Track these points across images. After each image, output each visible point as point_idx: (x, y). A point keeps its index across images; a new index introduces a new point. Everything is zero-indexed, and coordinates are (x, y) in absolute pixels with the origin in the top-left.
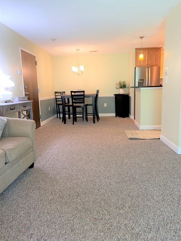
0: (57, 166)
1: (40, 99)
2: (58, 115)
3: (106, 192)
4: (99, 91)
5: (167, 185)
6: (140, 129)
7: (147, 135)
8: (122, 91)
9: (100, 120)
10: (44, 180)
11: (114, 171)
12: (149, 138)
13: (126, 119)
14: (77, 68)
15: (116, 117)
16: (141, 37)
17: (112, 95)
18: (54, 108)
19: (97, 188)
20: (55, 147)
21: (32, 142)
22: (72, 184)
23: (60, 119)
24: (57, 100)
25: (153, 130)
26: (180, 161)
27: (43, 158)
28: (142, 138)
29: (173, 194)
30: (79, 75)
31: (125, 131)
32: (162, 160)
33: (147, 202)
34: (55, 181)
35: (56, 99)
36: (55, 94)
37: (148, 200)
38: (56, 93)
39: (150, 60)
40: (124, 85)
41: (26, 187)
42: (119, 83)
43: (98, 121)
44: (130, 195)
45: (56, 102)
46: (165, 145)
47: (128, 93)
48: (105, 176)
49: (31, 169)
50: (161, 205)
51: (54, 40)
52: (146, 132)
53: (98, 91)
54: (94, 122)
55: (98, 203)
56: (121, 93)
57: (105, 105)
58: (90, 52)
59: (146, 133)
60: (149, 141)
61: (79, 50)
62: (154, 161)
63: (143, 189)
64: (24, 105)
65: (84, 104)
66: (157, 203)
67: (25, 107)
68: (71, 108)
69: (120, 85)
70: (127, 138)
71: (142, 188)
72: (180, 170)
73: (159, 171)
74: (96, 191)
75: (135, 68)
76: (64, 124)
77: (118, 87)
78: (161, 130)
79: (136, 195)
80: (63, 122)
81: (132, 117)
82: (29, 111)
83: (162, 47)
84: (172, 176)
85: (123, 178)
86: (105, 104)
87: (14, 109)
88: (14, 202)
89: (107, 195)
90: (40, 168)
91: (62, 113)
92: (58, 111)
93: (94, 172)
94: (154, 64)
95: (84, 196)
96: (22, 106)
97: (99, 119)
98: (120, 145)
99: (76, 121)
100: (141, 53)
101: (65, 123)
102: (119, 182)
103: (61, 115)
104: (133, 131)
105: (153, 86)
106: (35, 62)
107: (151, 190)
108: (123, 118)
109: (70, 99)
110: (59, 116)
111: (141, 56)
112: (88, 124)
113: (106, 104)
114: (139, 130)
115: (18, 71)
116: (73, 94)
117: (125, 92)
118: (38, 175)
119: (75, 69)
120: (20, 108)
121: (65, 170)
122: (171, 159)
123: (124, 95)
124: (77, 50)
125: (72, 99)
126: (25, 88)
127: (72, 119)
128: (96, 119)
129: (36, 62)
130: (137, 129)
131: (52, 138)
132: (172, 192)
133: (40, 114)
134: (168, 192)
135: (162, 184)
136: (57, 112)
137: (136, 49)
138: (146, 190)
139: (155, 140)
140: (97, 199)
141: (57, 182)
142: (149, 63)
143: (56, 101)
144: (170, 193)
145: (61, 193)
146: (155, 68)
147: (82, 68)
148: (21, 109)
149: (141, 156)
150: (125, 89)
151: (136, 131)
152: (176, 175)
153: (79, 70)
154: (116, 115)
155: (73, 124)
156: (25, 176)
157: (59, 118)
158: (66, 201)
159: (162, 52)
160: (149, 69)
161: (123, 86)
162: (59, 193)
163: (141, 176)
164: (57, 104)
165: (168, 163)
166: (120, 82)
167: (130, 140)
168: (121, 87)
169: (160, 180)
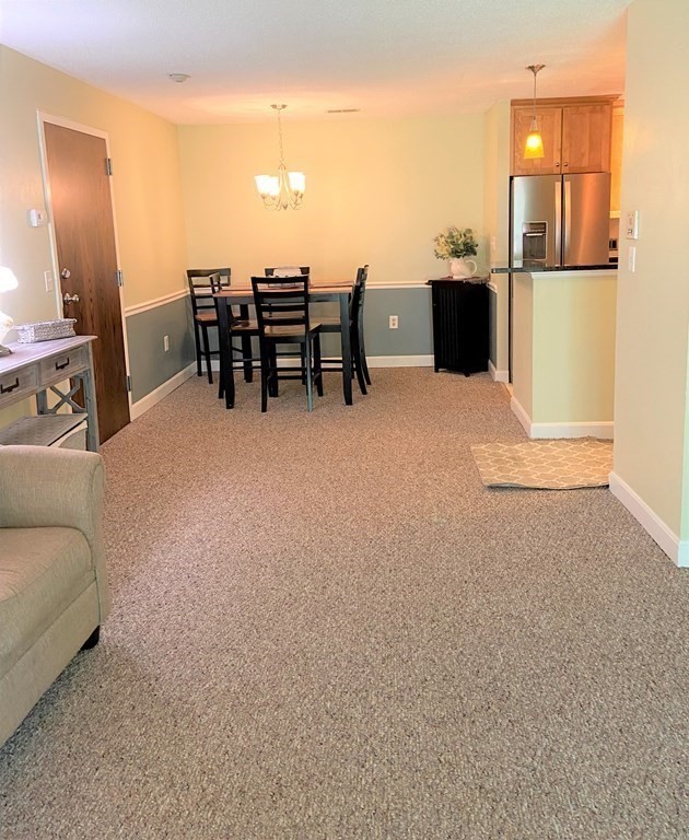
0: (195, 635)
1: (128, 310)
2: (204, 363)
3: (393, 772)
4: (369, 272)
5: (634, 728)
6: (533, 436)
7: (559, 464)
8: (459, 270)
9: (373, 385)
10: (139, 711)
11: (425, 659)
12: (565, 485)
13: (474, 381)
14: (275, 179)
15: (437, 371)
16: (532, 68)
17: (420, 282)
18: (187, 334)
19: (355, 752)
20: (188, 533)
21: (90, 547)
22: (253, 734)
23: (211, 382)
24: (199, 303)
25: (582, 440)
26: (686, 603)
27: (138, 596)
28: (538, 485)
29: (654, 777)
30: (285, 208)
31: (473, 448)
32: (614, 597)
33: (553, 819)
34: (184, 715)
35: (194, 298)
36: (190, 282)
37: (558, 810)
38: (191, 274)
39: (571, 145)
40: (465, 244)
41: (66, 748)
42: (447, 234)
43: (364, 392)
44: (487, 786)
45: (195, 313)
46: (627, 520)
47: (483, 276)
48: (388, 690)
49: (89, 654)
50: (604, 832)
51: (181, 78)
52: (556, 451)
53: (362, 273)
54: (349, 402)
55: (359, 831)
56: (456, 278)
57: (394, 322)
58: (330, 112)
59: (554, 457)
60: (565, 495)
61: (284, 106)
62: (584, 605)
63: (539, 753)
64: (59, 362)
65: (307, 327)
66: (592, 822)
67: (62, 367)
68: (255, 340)
69: (453, 243)
70: (480, 481)
71: (535, 750)
72: (686, 653)
73: (603, 656)
74: (352, 767)
75: (511, 178)
76: (228, 407)
77: (444, 250)
78: (612, 441)
79: (511, 787)
80: (221, 396)
81: (499, 373)
82: (81, 380)
83: (616, 97)
84: (652, 685)
85: (461, 698)
86: (391, 317)
87: (17, 385)
88: (20, 826)
89: (393, 787)
90: (123, 648)
91: (218, 356)
92: (202, 349)
93: (344, 664)
94: (585, 163)
95: (302, 798)
96: (49, 367)
97: (369, 383)
98: (449, 519)
99: (275, 394)
100: (533, 132)
101: (230, 404)
102: (443, 721)
103: (216, 365)
104: (503, 449)
105: (580, 264)
106: (102, 164)
107: (570, 759)
108: (463, 377)
109: (252, 309)
110: (204, 369)
111: (534, 143)
112: (324, 410)
113: (396, 317)
114: (528, 439)
115: (33, 212)
116: (262, 287)
117: (472, 269)
118: (115, 686)
119: (268, 185)
120: (43, 375)
121: (227, 658)
122: (652, 591)
123: (468, 283)
124: (274, 106)
125: (259, 310)
126: (63, 278)
127: (257, 384)
128: (355, 383)
129: (107, 162)
130: (520, 433)
131: (175, 486)
132: (650, 764)
133: (128, 374)
134: (633, 765)
135: (613, 724)
136: (199, 353)
137: (514, 103)
138: (549, 757)
139: (588, 492)
140: (353, 813)
141: (191, 725)
142: (566, 159)
143: (195, 308)
144: (643, 773)
145: (210, 781)
146: (590, 181)
147: (297, 181)
148: (44, 381)
149: (534, 577)
150: (471, 259)
151: (516, 447)
152: (667, 675)
153: (283, 188)
154: (438, 365)
155: (264, 410)
156: (62, 693)
157: (205, 379)
158: (228, 822)
159: (617, 111)
160: (567, 185)
161: (465, 249)
162: (201, 781)
163: (530, 683)
164: (197, 322)
165: (640, 617)
166: (451, 234)
167: (488, 495)
168: (456, 253)
169: (605, 706)
